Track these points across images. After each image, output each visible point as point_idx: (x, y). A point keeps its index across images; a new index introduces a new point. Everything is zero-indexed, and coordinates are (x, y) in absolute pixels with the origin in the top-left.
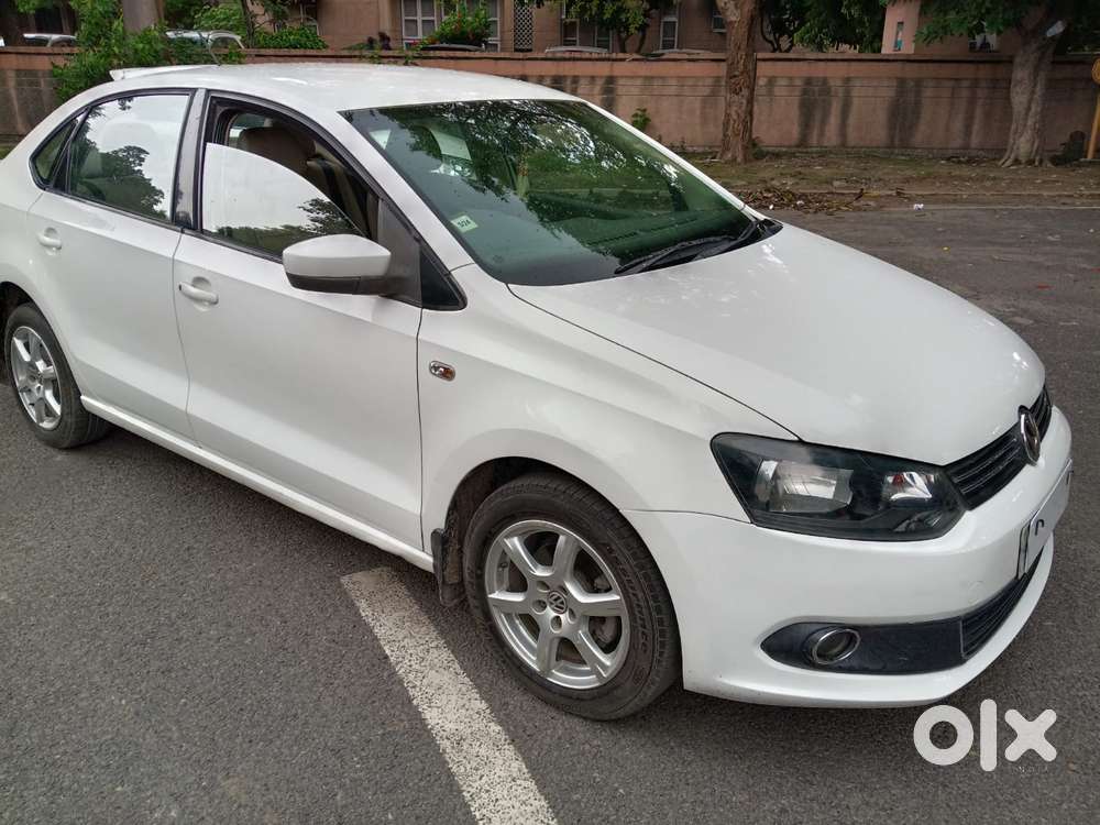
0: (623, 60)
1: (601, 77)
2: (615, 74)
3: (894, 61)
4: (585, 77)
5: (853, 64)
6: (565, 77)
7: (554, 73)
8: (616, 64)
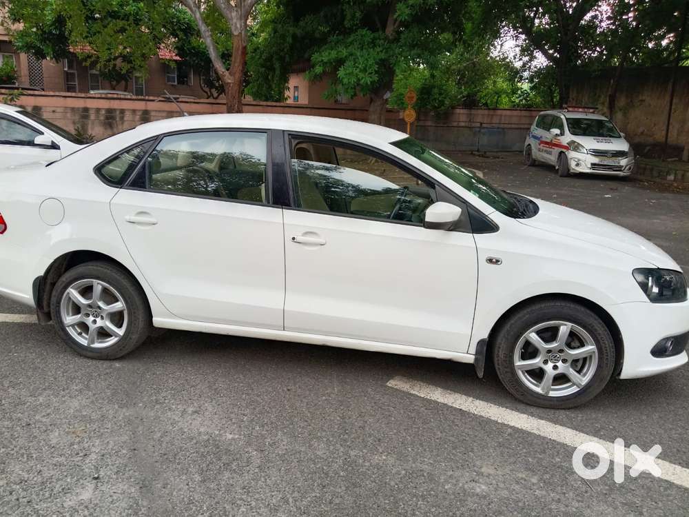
0: (153, 101)
1: (140, 110)
2: (148, 109)
3: (307, 108)
4: (128, 110)
5: (286, 108)
6: (115, 110)
7: (107, 107)
8: (148, 103)
